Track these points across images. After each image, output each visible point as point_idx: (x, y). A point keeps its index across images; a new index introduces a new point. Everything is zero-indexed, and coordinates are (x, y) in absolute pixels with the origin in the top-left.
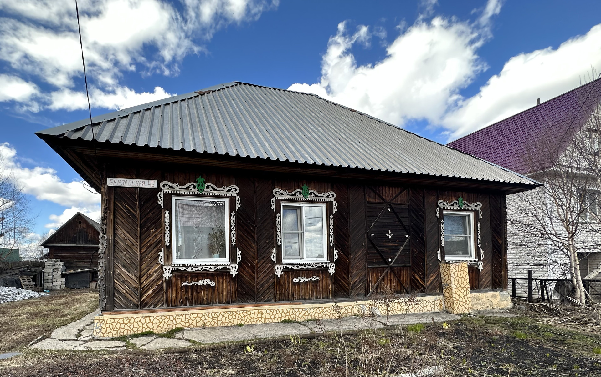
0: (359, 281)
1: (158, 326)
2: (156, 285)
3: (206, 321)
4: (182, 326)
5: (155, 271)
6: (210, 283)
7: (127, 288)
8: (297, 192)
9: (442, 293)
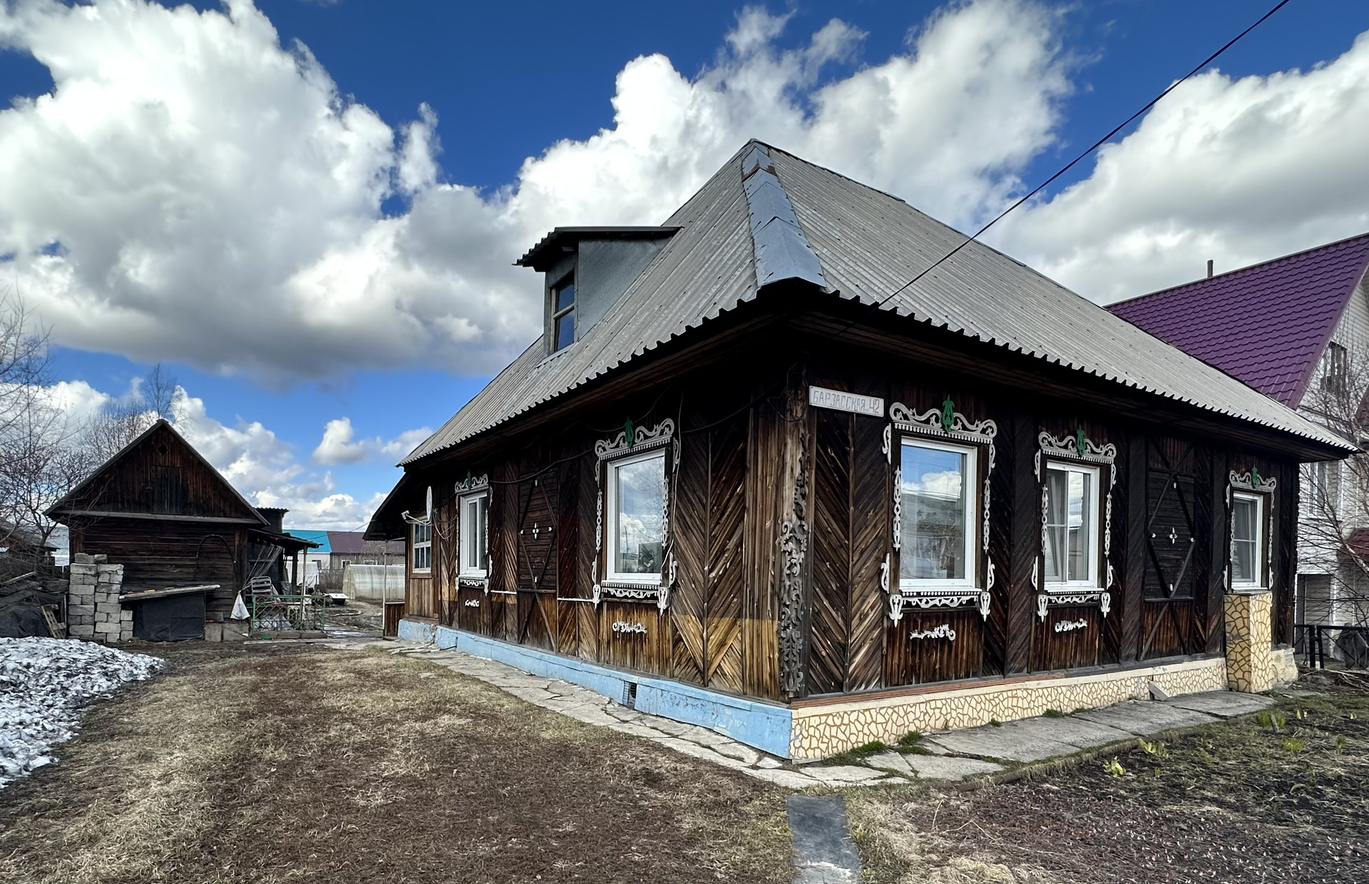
0: (1131, 628)
1: (885, 731)
2: (872, 639)
3: (948, 718)
4: (917, 727)
5: (872, 608)
6: (948, 634)
7: (828, 645)
8: (1068, 442)
9: (1224, 653)
